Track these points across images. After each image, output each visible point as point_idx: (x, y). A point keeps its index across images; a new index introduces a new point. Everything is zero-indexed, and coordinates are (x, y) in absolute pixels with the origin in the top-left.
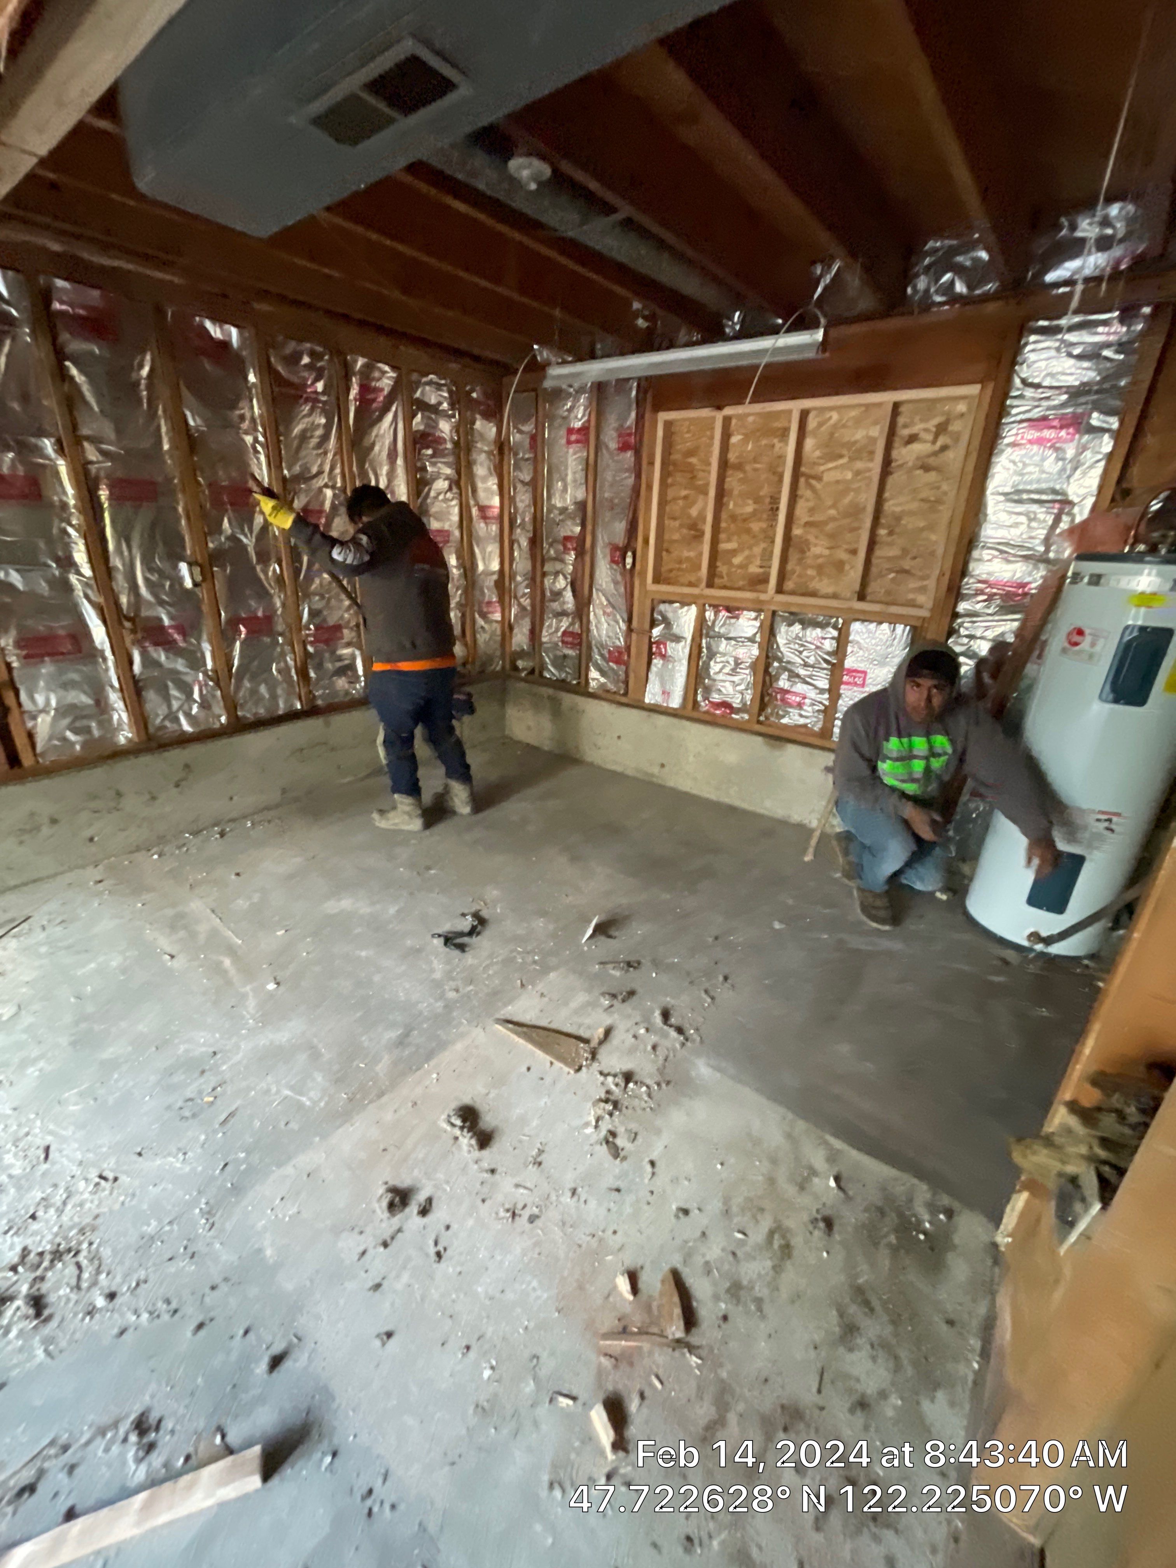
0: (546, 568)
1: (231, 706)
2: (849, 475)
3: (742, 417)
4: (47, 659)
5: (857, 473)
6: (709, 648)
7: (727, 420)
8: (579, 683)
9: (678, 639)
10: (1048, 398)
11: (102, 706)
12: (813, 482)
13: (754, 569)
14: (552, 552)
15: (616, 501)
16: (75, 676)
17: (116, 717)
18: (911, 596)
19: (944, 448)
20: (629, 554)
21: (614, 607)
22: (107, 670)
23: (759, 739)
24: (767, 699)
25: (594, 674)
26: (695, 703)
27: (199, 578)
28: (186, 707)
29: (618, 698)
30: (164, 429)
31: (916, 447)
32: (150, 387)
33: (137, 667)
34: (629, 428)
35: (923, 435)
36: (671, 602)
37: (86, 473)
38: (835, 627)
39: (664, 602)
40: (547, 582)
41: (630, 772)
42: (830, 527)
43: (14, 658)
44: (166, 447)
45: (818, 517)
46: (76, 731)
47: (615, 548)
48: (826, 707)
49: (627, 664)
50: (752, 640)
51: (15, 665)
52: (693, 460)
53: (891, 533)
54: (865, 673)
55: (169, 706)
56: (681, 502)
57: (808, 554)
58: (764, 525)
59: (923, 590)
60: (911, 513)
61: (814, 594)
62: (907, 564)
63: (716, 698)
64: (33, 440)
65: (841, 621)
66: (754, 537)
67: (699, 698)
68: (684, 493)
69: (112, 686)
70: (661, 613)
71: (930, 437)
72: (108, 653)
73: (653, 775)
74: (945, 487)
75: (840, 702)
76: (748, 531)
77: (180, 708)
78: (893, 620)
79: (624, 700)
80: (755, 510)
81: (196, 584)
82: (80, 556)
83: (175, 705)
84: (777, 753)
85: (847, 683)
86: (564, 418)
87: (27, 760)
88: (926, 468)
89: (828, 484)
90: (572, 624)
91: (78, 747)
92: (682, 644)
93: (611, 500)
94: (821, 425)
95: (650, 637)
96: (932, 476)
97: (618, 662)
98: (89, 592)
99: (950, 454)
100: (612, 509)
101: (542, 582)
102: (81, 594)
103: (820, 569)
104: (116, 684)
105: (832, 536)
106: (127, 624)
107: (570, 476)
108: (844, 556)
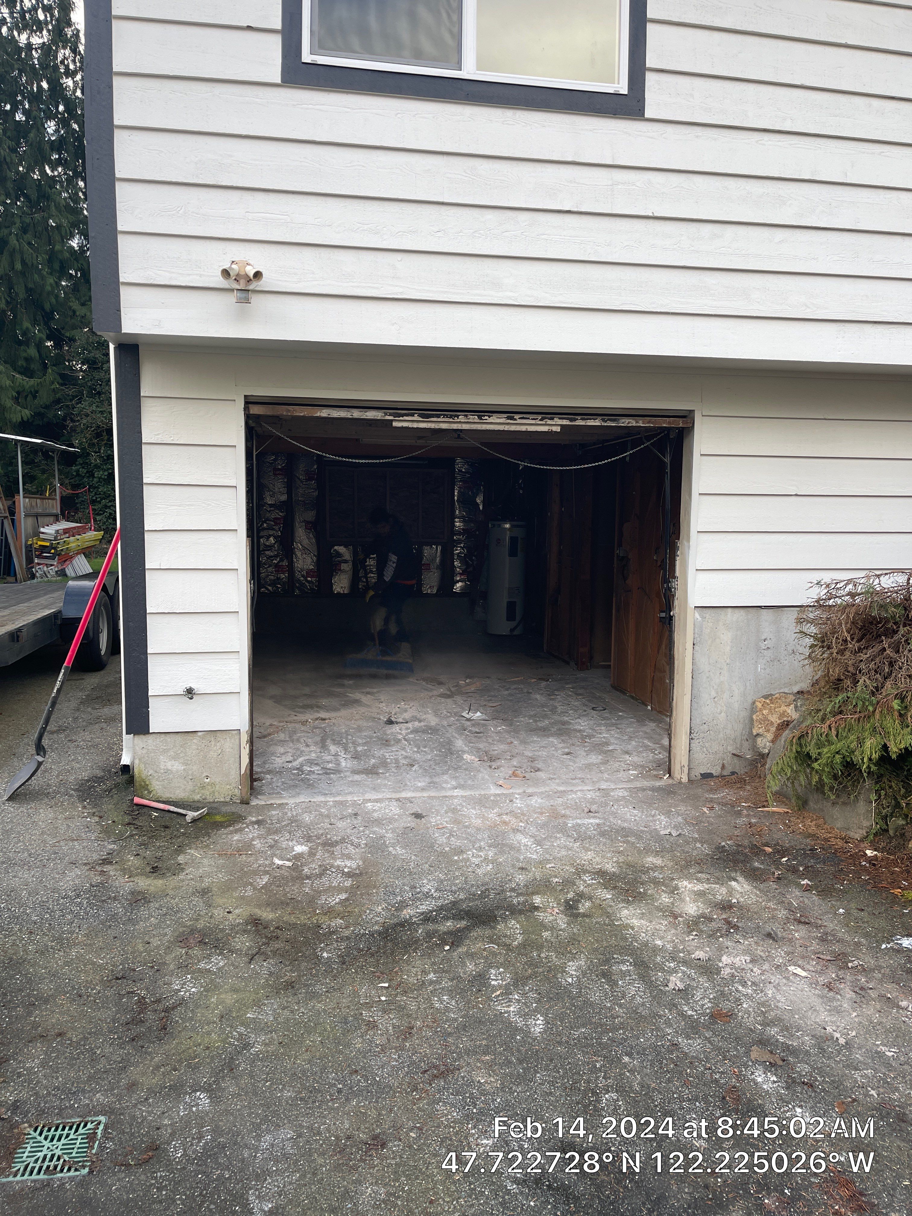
2: (408, 494)
5: (412, 493)
12: (395, 496)
15: (306, 502)
18: (438, 536)
19: (438, 487)
21: (308, 550)
26: (358, 589)
31: (429, 485)
34: (314, 471)
35: (431, 482)
36: (340, 545)
42: (404, 512)
45: (399, 509)
47: (307, 523)
49: (318, 577)
53: (427, 514)
54: (429, 564)
68: (338, 499)
78: (436, 544)
85: (424, 570)
88: (434, 493)
89: (401, 497)
90: (281, 560)
92: (347, 564)
93: (303, 502)
95: (331, 563)
97: (312, 577)
99: (441, 489)
100: (304, 506)
107: (276, 489)
108: (412, 523)
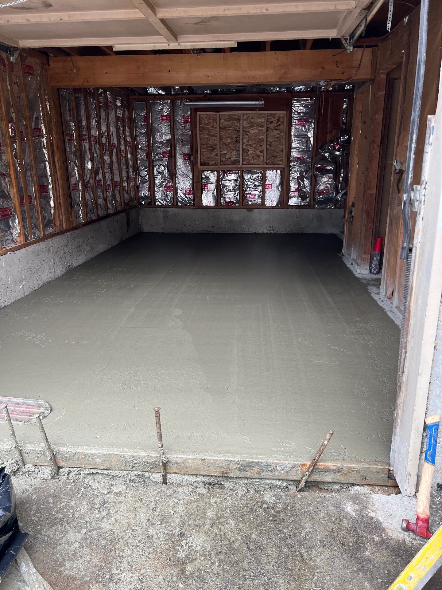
0: (154, 164)
2: (257, 131)
3: (224, 115)
5: (260, 131)
6: (223, 185)
7: (220, 115)
8: (173, 205)
9: (211, 183)
10: (300, 115)
12: (247, 133)
13: (234, 159)
15: (184, 139)
18: (278, 163)
19: (280, 125)
20: (192, 156)
21: (186, 175)
23: (245, 209)
24: (244, 197)
25: (179, 200)
26: (220, 203)
31: (272, 124)
34: (188, 116)
35: (274, 121)
36: (208, 171)
38: (261, 173)
39: (205, 171)
40: (155, 169)
41: (201, 232)
42: (254, 145)
45: (250, 143)
47: (185, 155)
48: (262, 197)
49: (193, 194)
50: (237, 180)
52: (209, 126)
53: (270, 146)
54: (271, 185)
57: (249, 153)
58: (234, 146)
59: (281, 161)
60: (274, 141)
61: (252, 165)
62: (275, 154)
63: (227, 200)
65: (262, 171)
66: (232, 149)
67: (222, 201)
70: (205, 175)
71: (276, 122)
73: (209, 231)
74: (282, 134)
75: (266, 194)
76: (230, 147)
78: (276, 169)
79: (192, 207)
80: (231, 141)
84: (251, 213)
85: (267, 188)
86: (159, 112)
88: (276, 130)
89: (251, 134)
90: (168, 182)
92: (213, 184)
93: (181, 139)
94: (247, 118)
95: (202, 184)
96: (278, 132)
97: (188, 194)
100: (182, 142)
101: (153, 169)
103: (253, 157)
105: (255, 148)
107: (163, 131)
108: (259, 153)
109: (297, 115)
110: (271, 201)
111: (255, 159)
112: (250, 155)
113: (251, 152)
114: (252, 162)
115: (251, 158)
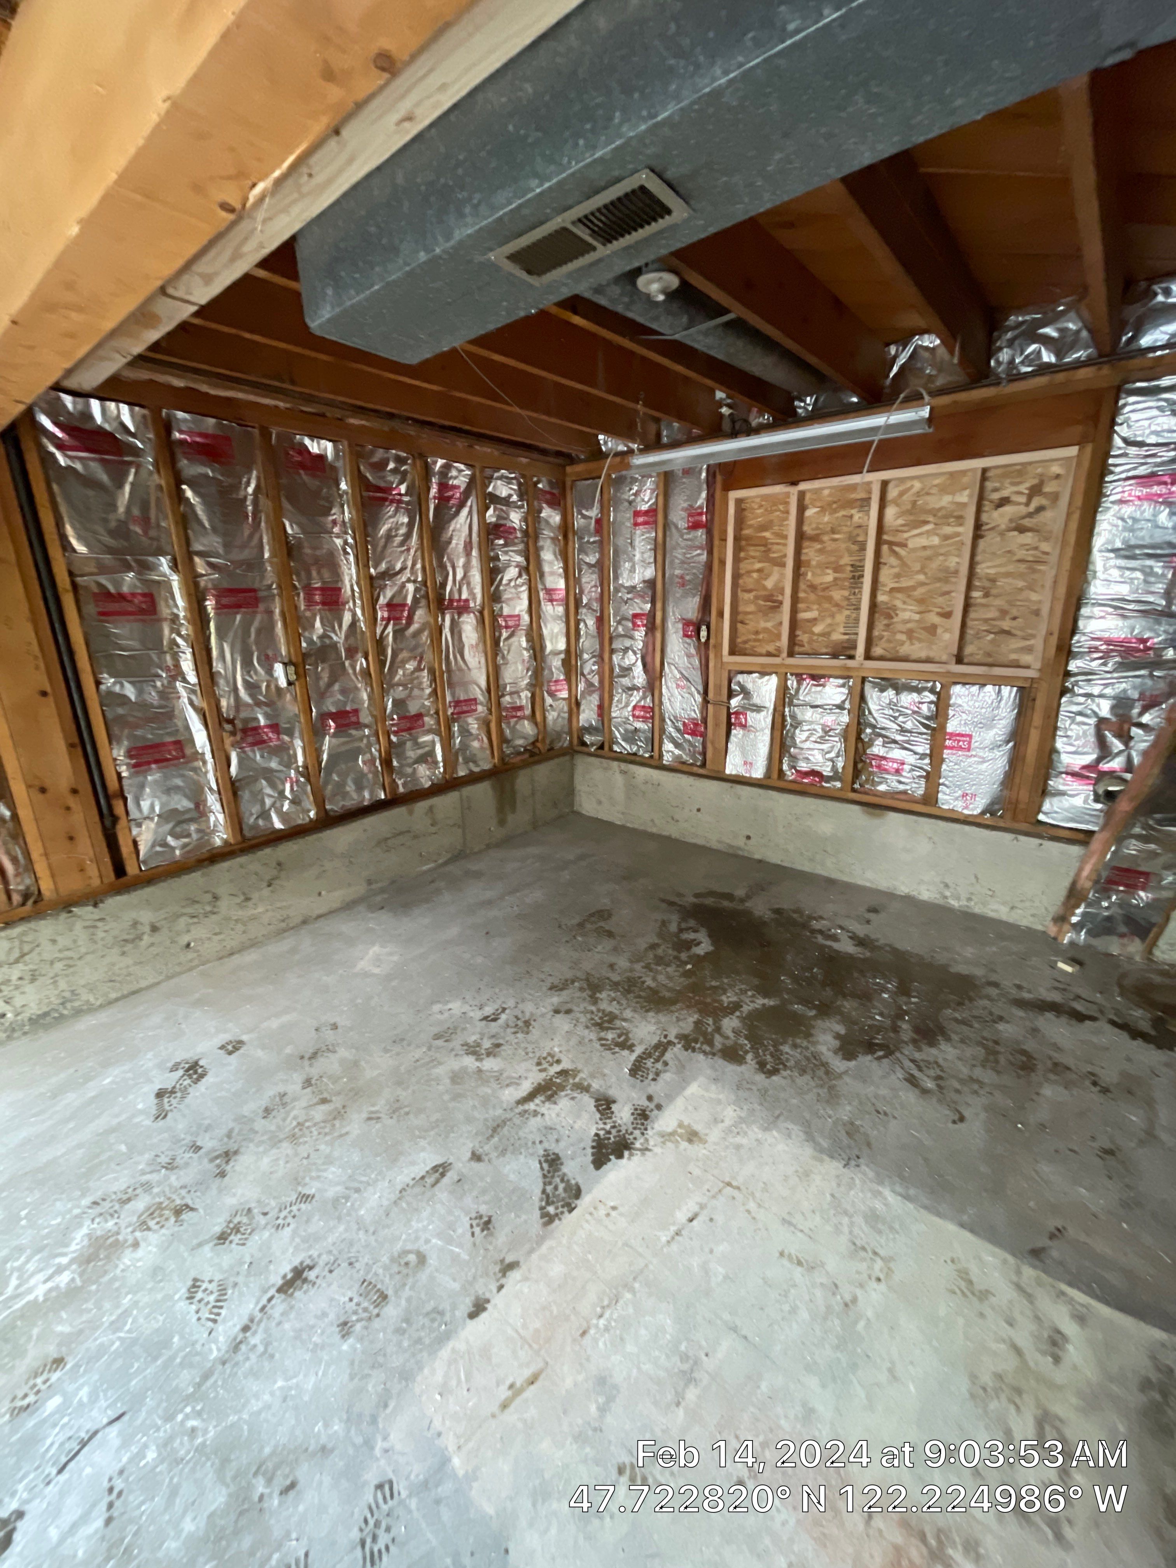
0: (614, 646)
1: (320, 802)
2: (936, 540)
3: (817, 491)
4: (153, 766)
5: (946, 537)
6: (793, 717)
7: (802, 495)
8: (651, 757)
9: (758, 709)
10: (1153, 456)
11: (200, 810)
12: (897, 549)
13: (837, 636)
14: (620, 629)
15: (688, 578)
16: (179, 782)
17: (212, 819)
18: (1013, 656)
19: (1040, 509)
20: (704, 628)
21: (688, 680)
22: (207, 772)
23: (856, 808)
24: (860, 766)
25: (668, 746)
26: (781, 772)
27: (293, 677)
28: (278, 805)
29: (695, 770)
30: (265, 540)
31: (1008, 509)
32: (255, 503)
33: (234, 770)
34: (701, 507)
35: (1014, 498)
36: (750, 673)
37: (196, 585)
38: (932, 691)
39: (742, 672)
40: (616, 659)
41: (714, 845)
42: (919, 592)
43: (124, 768)
44: (267, 555)
45: (905, 583)
46: (177, 837)
47: (687, 623)
48: (928, 773)
49: (703, 735)
50: (841, 707)
51: (124, 774)
52: (767, 534)
53: (987, 595)
54: (970, 736)
55: (263, 803)
56: (755, 575)
57: (895, 620)
58: (846, 593)
59: (1029, 650)
60: (1008, 575)
61: (905, 659)
62: (1006, 625)
63: (803, 766)
64: (151, 559)
65: (938, 686)
66: (837, 605)
67: (785, 767)
68: (758, 566)
69: (211, 789)
70: (739, 684)
71: (1023, 499)
72: (208, 756)
73: (739, 848)
74: (1045, 547)
75: (944, 767)
76: (830, 599)
77: (273, 805)
78: (998, 681)
79: (701, 771)
80: (836, 579)
81: (290, 683)
82: (187, 665)
83: (268, 802)
84: (876, 822)
85: (952, 748)
86: (630, 503)
87: (131, 869)
88: (1022, 530)
89: (914, 550)
90: (644, 698)
91: (178, 852)
92: (763, 714)
93: (682, 577)
94: (901, 494)
95: (728, 708)
96: (1027, 538)
97: (693, 733)
98: (193, 697)
99: (1047, 516)
100: (683, 585)
101: (611, 659)
102: (186, 701)
103: (910, 633)
104: (215, 787)
105: (921, 601)
106: (228, 727)
107: (639, 556)
108: (937, 620)
109: (1138, 456)
110: (965, 795)
111: (920, 640)
112: (900, 627)
113: (906, 615)
114: (905, 650)
115: (903, 637)
